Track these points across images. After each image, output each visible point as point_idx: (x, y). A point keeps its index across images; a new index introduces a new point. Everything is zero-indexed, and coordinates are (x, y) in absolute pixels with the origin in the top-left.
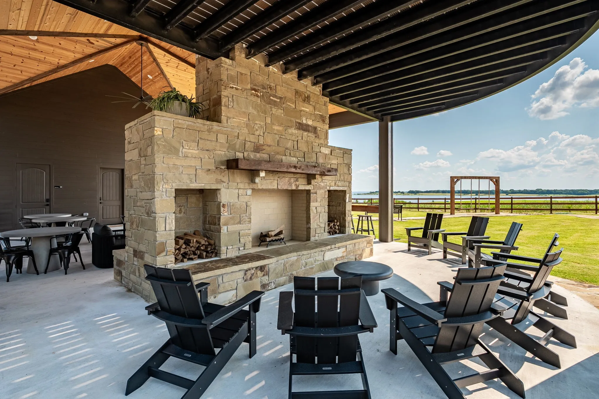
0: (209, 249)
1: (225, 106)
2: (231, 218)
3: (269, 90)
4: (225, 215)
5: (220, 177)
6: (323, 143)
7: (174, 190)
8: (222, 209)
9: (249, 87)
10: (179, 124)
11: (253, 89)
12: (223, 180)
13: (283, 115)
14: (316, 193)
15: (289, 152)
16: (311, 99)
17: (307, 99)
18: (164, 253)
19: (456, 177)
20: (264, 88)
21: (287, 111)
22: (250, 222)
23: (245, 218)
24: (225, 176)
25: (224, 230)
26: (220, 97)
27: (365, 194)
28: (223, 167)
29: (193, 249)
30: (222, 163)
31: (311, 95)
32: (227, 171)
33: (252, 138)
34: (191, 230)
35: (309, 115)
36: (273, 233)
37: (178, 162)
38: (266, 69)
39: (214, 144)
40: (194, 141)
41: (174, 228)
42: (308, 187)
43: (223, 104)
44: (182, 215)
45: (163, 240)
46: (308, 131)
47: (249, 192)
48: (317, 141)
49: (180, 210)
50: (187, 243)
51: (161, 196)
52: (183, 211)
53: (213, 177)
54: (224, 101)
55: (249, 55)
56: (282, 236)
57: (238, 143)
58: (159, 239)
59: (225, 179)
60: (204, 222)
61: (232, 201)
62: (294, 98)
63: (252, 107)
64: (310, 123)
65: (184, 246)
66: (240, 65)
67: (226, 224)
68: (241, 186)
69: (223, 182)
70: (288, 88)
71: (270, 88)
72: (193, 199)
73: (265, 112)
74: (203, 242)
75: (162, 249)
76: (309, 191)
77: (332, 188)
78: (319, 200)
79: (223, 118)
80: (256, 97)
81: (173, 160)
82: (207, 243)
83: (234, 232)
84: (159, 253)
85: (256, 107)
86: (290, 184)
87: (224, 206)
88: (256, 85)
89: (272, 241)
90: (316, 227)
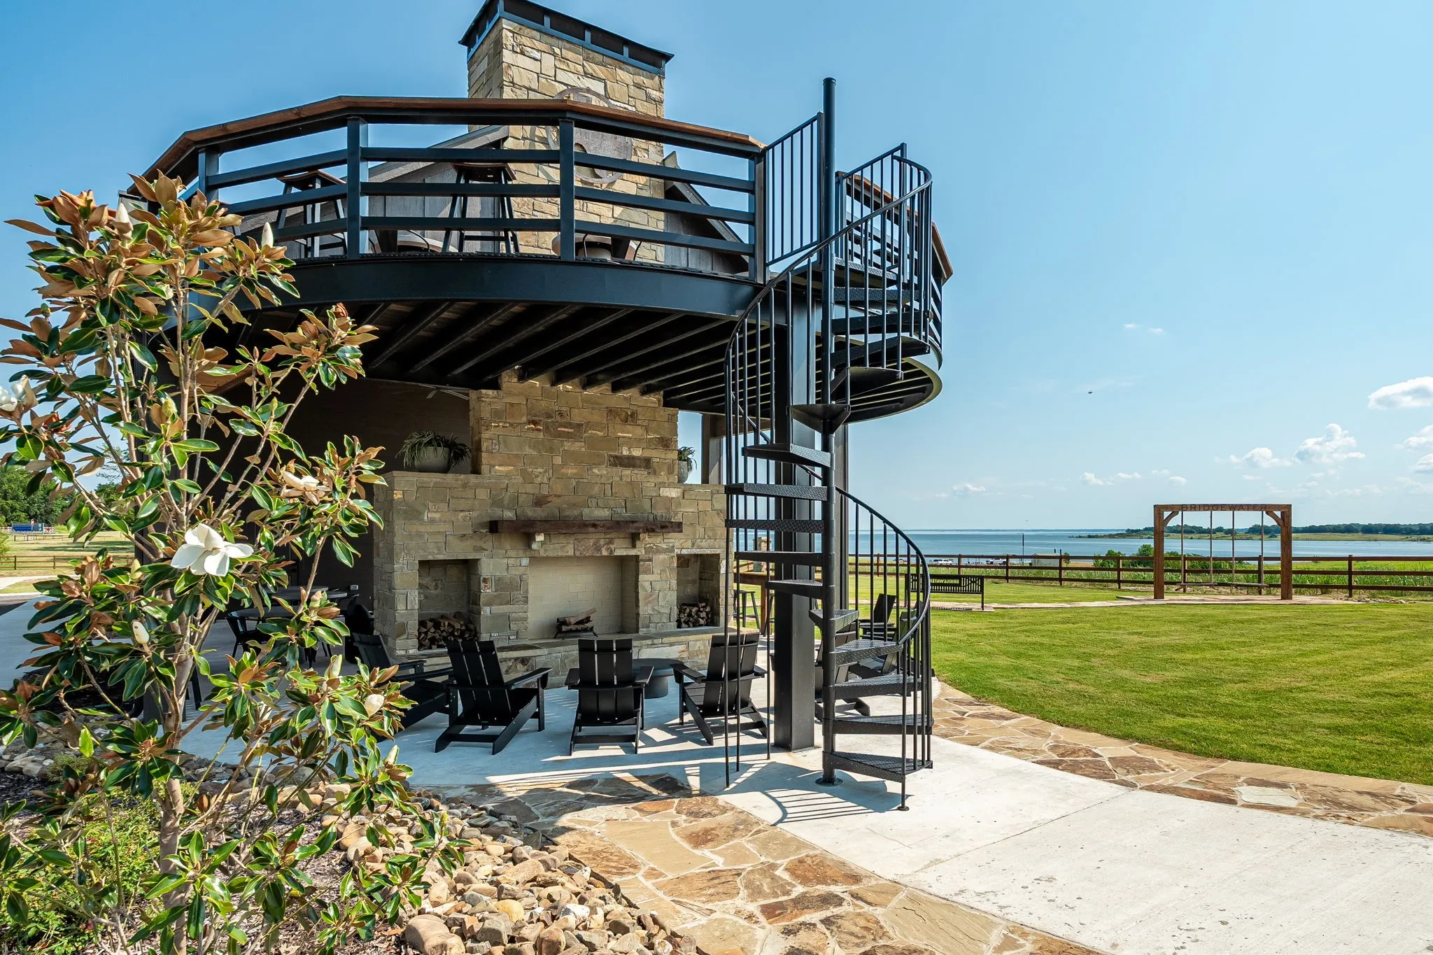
0: (467, 636)
1: (488, 451)
2: (495, 596)
3: (558, 418)
4: (487, 591)
5: (480, 544)
6: (666, 480)
7: (417, 562)
8: (483, 585)
9: (524, 419)
10: (424, 483)
11: (530, 422)
12: (484, 546)
13: (583, 449)
14: (650, 560)
15: (594, 501)
16: (640, 417)
17: (630, 418)
18: (405, 636)
19: (1167, 507)
20: (549, 416)
21: (592, 443)
22: (526, 602)
23: (518, 595)
24: (489, 542)
25: (486, 611)
26: (479, 443)
27: (1111, 536)
28: (484, 531)
29: (444, 634)
30: (482, 525)
31: (639, 410)
32: (490, 536)
33: (529, 488)
34: (449, 611)
35: (637, 442)
36: (573, 621)
37: (422, 529)
38: (554, 389)
39: (470, 502)
40: (442, 501)
41: (417, 607)
42: (632, 552)
43: (484, 448)
44: (438, 591)
45: (403, 620)
46: (634, 466)
47: (525, 561)
48: (653, 479)
49: (436, 585)
50: (437, 625)
51: (402, 568)
52: (440, 586)
53: (469, 544)
54: (484, 446)
55: (522, 377)
56: (588, 625)
57: (507, 497)
58: (399, 619)
59: (488, 545)
60: (468, 602)
61: (498, 574)
62: (605, 422)
63: (530, 447)
64: (637, 453)
65: (432, 630)
66: (510, 394)
67: (489, 604)
68: (512, 553)
69: (484, 549)
70: (593, 409)
71: (561, 415)
72: (454, 572)
73: (551, 450)
74: (457, 626)
75: (402, 630)
76: (637, 557)
77: (685, 552)
78: (657, 570)
79: (484, 468)
80: (536, 432)
81: (416, 527)
82: (463, 628)
83: (502, 615)
84: (399, 636)
85: (535, 445)
86: (599, 549)
87: (485, 580)
88: (536, 416)
89: (571, 631)
90: (651, 612)
